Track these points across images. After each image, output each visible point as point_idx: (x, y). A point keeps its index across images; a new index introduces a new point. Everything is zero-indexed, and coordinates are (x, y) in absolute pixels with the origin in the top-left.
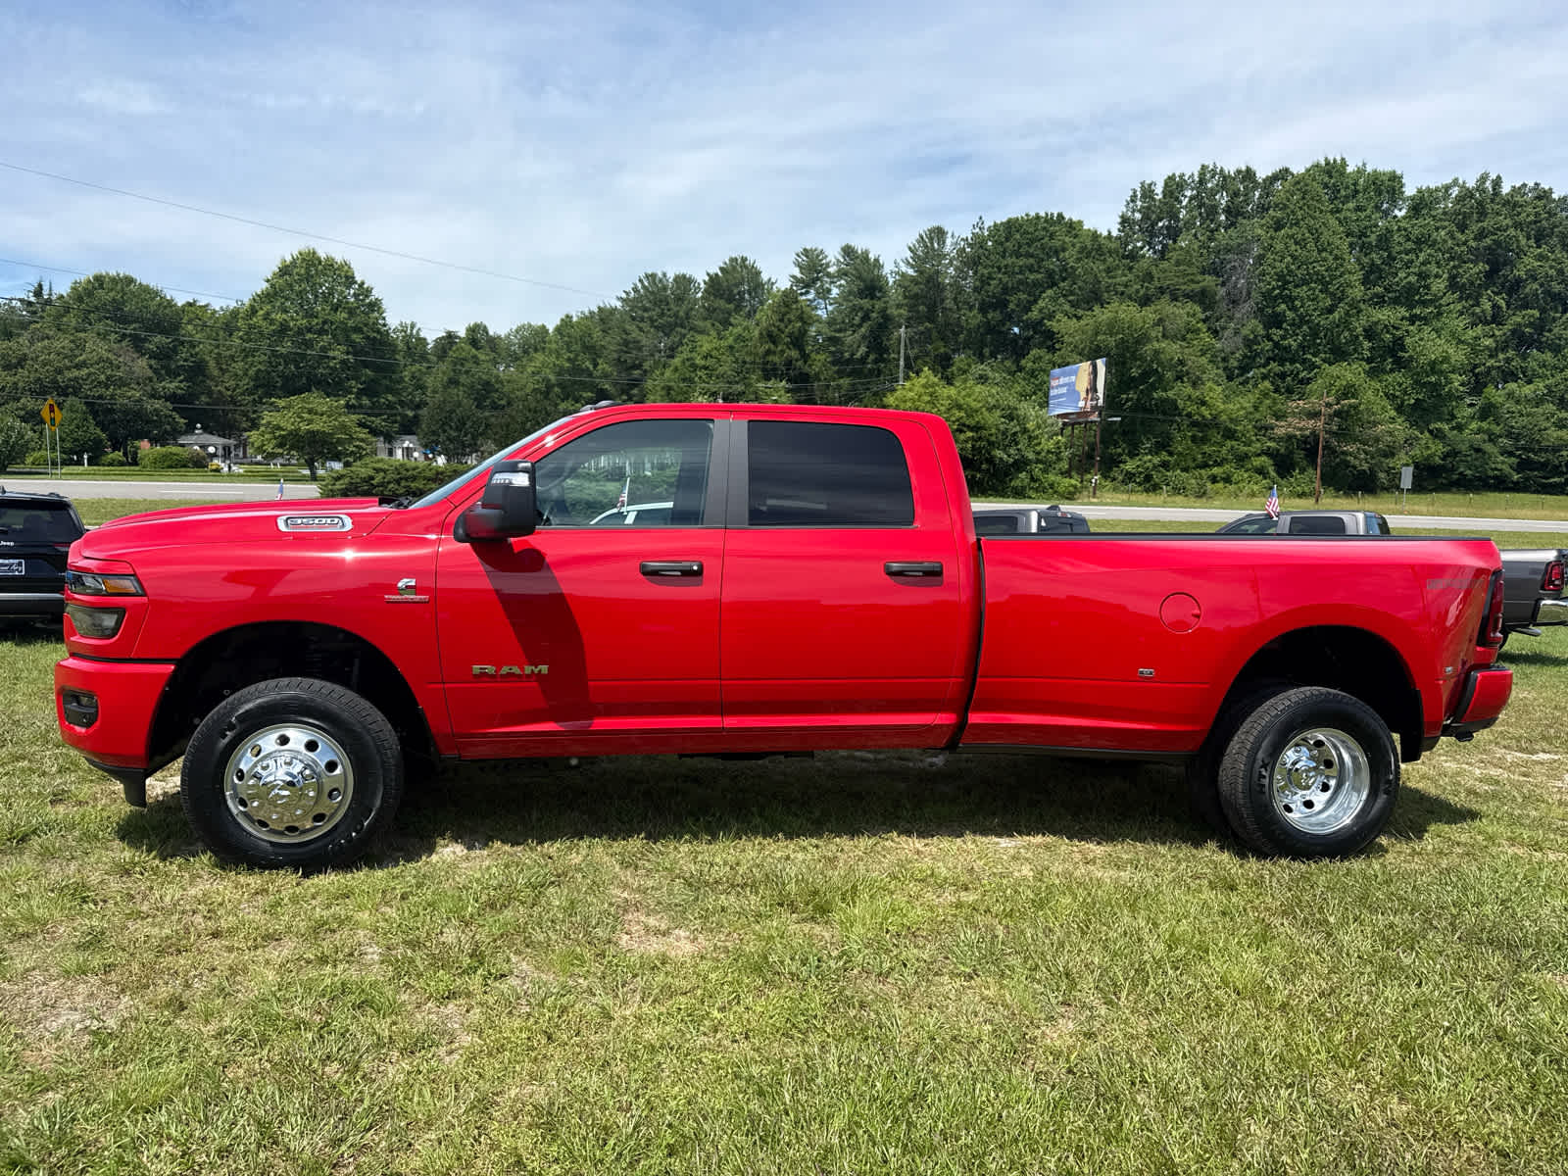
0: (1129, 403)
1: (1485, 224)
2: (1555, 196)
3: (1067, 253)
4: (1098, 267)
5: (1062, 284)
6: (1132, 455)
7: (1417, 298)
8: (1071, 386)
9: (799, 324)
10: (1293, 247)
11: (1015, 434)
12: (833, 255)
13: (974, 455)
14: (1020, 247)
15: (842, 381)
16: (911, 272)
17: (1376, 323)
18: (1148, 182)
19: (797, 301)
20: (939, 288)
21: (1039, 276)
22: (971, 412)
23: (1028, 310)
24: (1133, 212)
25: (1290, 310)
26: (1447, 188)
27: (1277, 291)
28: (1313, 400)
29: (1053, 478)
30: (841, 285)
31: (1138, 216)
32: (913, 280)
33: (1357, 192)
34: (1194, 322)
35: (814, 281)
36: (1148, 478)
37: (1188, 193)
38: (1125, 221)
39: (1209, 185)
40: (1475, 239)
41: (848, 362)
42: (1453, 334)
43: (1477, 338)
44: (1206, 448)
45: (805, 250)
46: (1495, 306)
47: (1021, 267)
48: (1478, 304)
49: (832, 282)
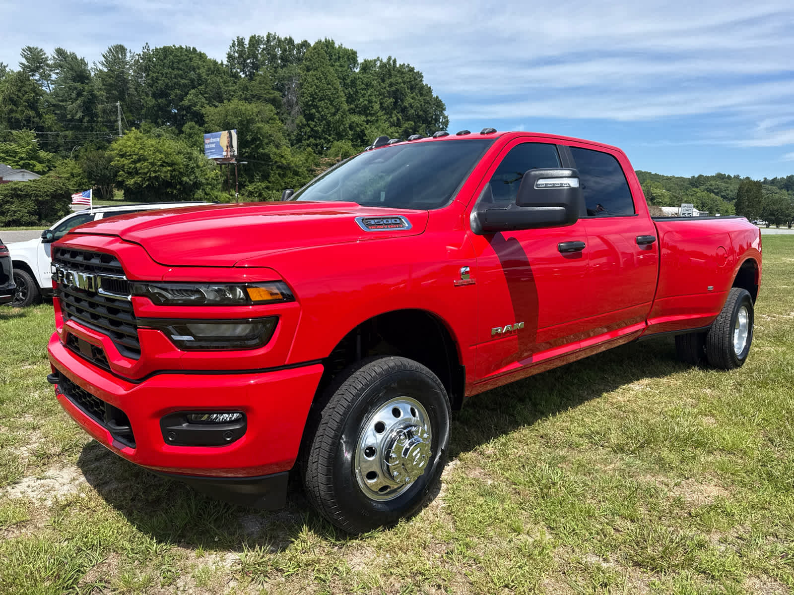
0: (247, 154)
1: (392, 80)
2: (415, 71)
3: (200, 71)
4: (219, 80)
5: (200, 87)
6: (251, 182)
7: (368, 112)
8: (217, 143)
9: (33, 95)
10: (316, 81)
11: (193, 168)
12: (50, 53)
13: (172, 180)
14: (173, 64)
15: (67, 133)
16: (105, 70)
17: (353, 122)
18: (241, 37)
19: (29, 80)
20: (125, 82)
21: (186, 81)
22: (167, 155)
23: (182, 100)
24: (234, 52)
25: (317, 112)
26: (375, 61)
27: (311, 102)
28: (331, 158)
29: (216, 193)
30: (57, 73)
31: (236, 55)
32: (107, 74)
33: (339, 57)
34: (272, 115)
35: (38, 68)
36: (260, 195)
37: (262, 46)
38: (230, 57)
39: (272, 44)
40: (389, 87)
41: (71, 121)
42: (383, 130)
43: (392, 133)
44: (286, 180)
45: (28, 47)
46: (398, 119)
47: (175, 75)
48: (392, 117)
49: (51, 71)
